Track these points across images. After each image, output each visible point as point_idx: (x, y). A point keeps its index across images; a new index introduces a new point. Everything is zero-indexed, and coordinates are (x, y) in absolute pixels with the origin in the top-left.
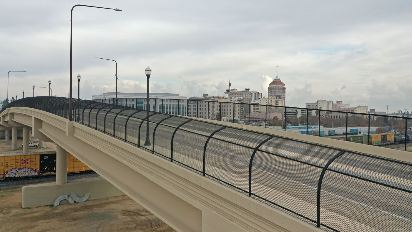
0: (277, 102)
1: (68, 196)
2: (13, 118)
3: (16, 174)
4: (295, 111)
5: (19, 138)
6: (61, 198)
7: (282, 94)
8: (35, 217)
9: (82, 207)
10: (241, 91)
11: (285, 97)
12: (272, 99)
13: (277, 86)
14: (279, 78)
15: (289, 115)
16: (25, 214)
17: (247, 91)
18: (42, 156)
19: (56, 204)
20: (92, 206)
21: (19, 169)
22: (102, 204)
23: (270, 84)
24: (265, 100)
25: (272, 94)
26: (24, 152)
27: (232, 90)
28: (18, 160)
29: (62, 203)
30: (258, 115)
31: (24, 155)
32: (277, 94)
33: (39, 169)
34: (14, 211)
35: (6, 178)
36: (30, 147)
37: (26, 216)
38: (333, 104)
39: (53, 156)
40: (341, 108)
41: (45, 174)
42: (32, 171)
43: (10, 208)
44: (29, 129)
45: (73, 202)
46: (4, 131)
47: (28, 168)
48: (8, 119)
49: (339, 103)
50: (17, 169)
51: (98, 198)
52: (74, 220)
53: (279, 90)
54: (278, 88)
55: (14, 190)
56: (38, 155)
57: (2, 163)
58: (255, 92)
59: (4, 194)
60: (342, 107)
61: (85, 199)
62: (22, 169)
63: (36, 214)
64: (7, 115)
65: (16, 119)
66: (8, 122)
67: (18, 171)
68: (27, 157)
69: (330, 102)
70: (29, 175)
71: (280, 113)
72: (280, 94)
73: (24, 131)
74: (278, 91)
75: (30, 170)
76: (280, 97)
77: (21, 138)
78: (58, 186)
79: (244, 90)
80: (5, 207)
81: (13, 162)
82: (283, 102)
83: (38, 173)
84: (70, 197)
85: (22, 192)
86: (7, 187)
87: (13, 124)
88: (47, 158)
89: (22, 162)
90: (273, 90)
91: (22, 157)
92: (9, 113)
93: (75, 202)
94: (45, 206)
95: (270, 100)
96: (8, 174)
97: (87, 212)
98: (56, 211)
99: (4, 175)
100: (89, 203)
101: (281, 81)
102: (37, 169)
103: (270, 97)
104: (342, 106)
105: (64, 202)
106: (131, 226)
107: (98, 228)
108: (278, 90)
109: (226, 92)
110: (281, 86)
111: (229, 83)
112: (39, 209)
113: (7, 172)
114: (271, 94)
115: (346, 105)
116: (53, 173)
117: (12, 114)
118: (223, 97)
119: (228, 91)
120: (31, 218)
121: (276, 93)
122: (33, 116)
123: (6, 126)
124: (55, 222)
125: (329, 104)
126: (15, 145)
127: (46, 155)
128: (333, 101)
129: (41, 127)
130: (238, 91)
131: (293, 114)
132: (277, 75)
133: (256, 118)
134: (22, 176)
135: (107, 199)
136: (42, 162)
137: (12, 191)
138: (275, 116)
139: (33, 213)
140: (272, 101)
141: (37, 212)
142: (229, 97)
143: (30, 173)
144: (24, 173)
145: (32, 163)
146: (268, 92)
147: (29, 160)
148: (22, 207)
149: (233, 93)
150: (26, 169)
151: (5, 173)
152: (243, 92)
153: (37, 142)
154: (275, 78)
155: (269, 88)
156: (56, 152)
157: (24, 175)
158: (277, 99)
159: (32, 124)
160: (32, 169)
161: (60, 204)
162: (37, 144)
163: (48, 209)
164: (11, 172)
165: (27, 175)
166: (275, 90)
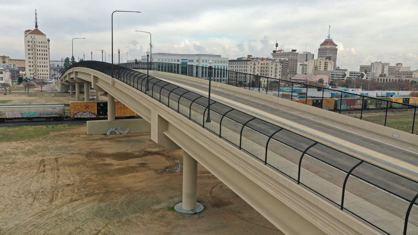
0: (326, 64)
1: (116, 129)
2: (77, 75)
3: (81, 116)
4: (343, 74)
5: (82, 92)
6: (111, 130)
7: (333, 55)
8: (95, 139)
9: (124, 136)
10: (287, 52)
11: (336, 59)
12: (321, 61)
13: (328, 47)
14: (331, 38)
15: (336, 77)
16: (89, 137)
17: (294, 52)
18: (99, 104)
19: (108, 133)
20: (131, 136)
21: (83, 112)
22: (137, 135)
23: (321, 45)
24: (314, 61)
25: (323, 56)
26: (86, 101)
27: (279, 51)
28: (82, 106)
29: (112, 133)
30: (303, 77)
31: (86, 103)
32: (328, 56)
33: (96, 113)
34: (82, 136)
35: (75, 118)
36: (90, 99)
37: (90, 138)
38: (389, 66)
39: (105, 104)
40: (400, 71)
41: (101, 117)
42: (92, 114)
43: (79, 134)
44: (89, 83)
45: (119, 133)
46: (69, 86)
47: (89, 112)
48: (73, 76)
49: (399, 65)
50: (82, 112)
51: (135, 132)
52: (119, 141)
53: (331, 51)
54: (329, 49)
55: (81, 126)
56: (96, 103)
57: (72, 108)
58: (307, 53)
59: (75, 127)
60: (402, 71)
61: (126, 132)
62: (85, 112)
63: (95, 138)
64: (72, 73)
65: (80, 76)
66: (73, 78)
67: (83, 113)
68: (89, 104)
69: (386, 64)
70: (90, 117)
71: (327, 75)
72: (331, 55)
73: (85, 85)
74: (329, 53)
75: (90, 113)
76: (329, 58)
77: (83, 93)
78: (109, 122)
79: (291, 51)
80: (76, 134)
81: (79, 107)
82: (333, 64)
83: (96, 116)
84: (117, 130)
85: (86, 127)
86: (76, 124)
87: (77, 80)
88: (102, 105)
89: (85, 107)
90: (324, 51)
91: (85, 104)
92: (74, 71)
93: (120, 133)
94: (101, 134)
95: (318, 61)
96: (76, 115)
97: (127, 139)
98: (107, 137)
99: (74, 116)
100: (129, 135)
101: (333, 42)
102: (95, 113)
103: (319, 59)
104: (402, 68)
105: (113, 133)
106: (153, 146)
107: (132, 146)
108: (329, 51)
109: (273, 53)
110: (332, 47)
111: (276, 44)
112: (98, 135)
113: (75, 114)
114: (321, 56)
115: (406, 67)
116: (106, 116)
117: (76, 73)
118: (267, 59)
119: (274, 52)
120: (93, 139)
121: (326, 55)
122: (92, 75)
123: (71, 82)
124: (107, 142)
125: (385, 66)
126: (78, 97)
127: (101, 103)
128: (389, 64)
129: (97, 82)
130: (285, 52)
131: (341, 76)
132: (329, 35)
133: (301, 80)
134: (85, 117)
135: (141, 133)
136: (98, 108)
137: (80, 126)
138: (321, 79)
139: (94, 137)
140: (320, 62)
141: (96, 137)
142: (274, 58)
143: (91, 115)
144: (87, 115)
145: (92, 108)
146: (318, 54)
147: (90, 106)
148: (87, 134)
149: (279, 54)
150: (88, 112)
151: (74, 114)
152: (289, 54)
153: (95, 96)
154: (327, 38)
155: (319, 49)
156: (107, 101)
157: (86, 117)
158: (327, 61)
159: (91, 80)
160: (92, 113)
161: (110, 134)
162: (95, 97)
163: (103, 136)
164: (78, 114)
165: (89, 116)
166: (326, 52)
